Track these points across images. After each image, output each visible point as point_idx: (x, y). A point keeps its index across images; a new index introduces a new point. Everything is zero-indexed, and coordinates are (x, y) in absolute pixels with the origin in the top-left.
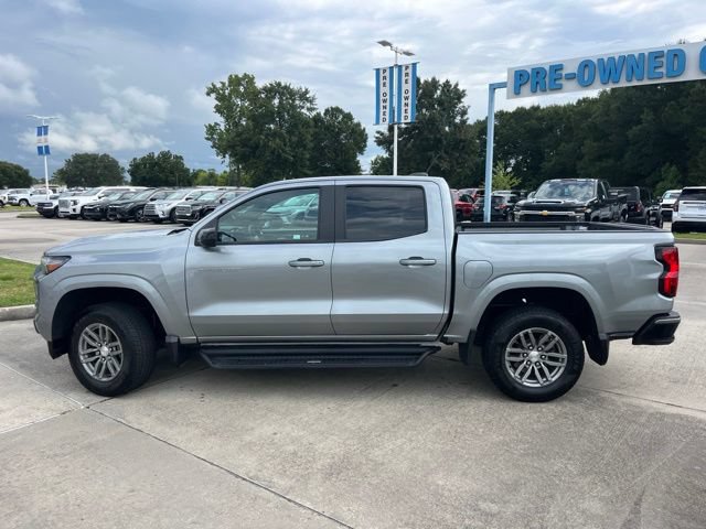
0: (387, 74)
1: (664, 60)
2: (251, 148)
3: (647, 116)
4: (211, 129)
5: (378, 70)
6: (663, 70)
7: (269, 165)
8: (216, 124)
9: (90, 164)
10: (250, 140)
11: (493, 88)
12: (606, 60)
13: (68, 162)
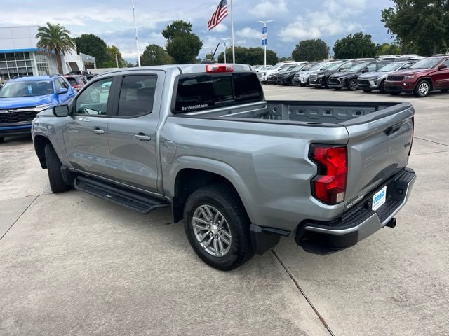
2: (411, 24)
4: (386, 13)
7: (424, 37)
8: (390, 8)
9: (309, 47)
10: (410, 18)
13: (297, 47)
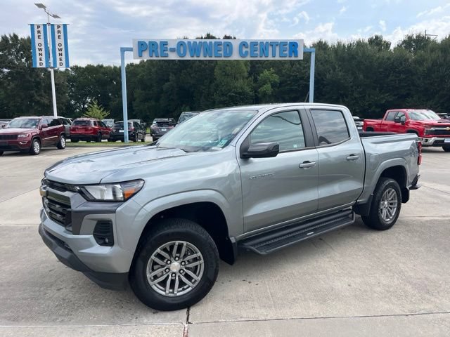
0: (41, 29)
1: (222, 47)
3: (172, 77)
5: (32, 26)
6: (222, 52)
11: (123, 50)
12: (192, 42)
